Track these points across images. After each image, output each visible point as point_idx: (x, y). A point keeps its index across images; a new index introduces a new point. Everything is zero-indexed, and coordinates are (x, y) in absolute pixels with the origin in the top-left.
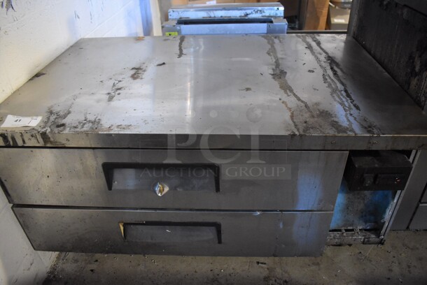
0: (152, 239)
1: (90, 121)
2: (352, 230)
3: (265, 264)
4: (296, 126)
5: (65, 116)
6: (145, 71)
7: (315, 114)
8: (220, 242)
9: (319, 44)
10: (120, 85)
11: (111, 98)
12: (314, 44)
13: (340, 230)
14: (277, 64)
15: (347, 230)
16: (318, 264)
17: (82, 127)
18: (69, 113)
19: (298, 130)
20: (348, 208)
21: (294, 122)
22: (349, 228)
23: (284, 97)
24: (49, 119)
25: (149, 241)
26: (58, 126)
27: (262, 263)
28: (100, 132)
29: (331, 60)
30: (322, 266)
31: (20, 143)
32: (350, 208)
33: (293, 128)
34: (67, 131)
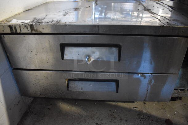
0: (82, 90)
1: (55, 21)
2: (184, 90)
3: (137, 108)
4: (163, 23)
5: (42, 20)
6: (80, 9)
7: (171, 20)
8: (117, 92)
9: (162, 3)
10: (69, 12)
11: (65, 15)
12: (160, 3)
13: (177, 90)
14: (145, 8)
15: (181, 90)
16: (164, 109)
17: (51, 22)
18: (44, 19)
19: (165, 24)
20: (183, 77)
21: (162, 22)
22: (182, 89)
23: (153, 15)
24: (34, 21)
25: (80, 90)
26: (39, 22)
27: (136, 108)
28: (61, 24)
29: (171, 7)
30: (166, 110)
31: (18, 31)
32: (184, 77)
33: (162, 24)
34: (43, 24)
